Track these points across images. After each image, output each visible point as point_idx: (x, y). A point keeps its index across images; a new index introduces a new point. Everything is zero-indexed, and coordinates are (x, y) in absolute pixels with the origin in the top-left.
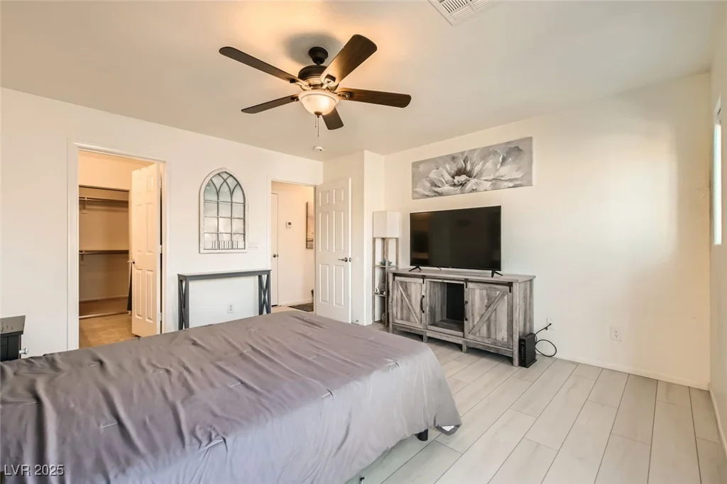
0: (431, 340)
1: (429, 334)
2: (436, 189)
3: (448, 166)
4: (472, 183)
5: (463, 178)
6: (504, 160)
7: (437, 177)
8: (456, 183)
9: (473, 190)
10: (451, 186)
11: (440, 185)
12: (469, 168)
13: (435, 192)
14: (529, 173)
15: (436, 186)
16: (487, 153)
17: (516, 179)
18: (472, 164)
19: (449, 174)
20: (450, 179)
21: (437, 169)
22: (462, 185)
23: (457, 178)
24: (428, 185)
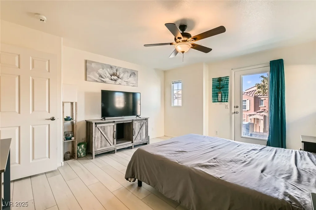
0: (118, 150)
1: (118, 148)
2: (103, 79)
3: (108, 70)
4: (119, 81)
5: (116, 78)
6: (130, 75)
7: (103, 73)
8: (113, 79)
9: (120, 84)
10: (110, 79)
11: (104, 77)
12: (118, 74)
13: (102, 80)
14: (137, 82)
15: (102, 77)
16: (125, 71)
17: (133, 84)
18: (119, 73)
19: (109, 74)
20: (110, 76)
21: (103, 69)
22: (115, 80)
23: (113, 77)
24: (98, 76)
